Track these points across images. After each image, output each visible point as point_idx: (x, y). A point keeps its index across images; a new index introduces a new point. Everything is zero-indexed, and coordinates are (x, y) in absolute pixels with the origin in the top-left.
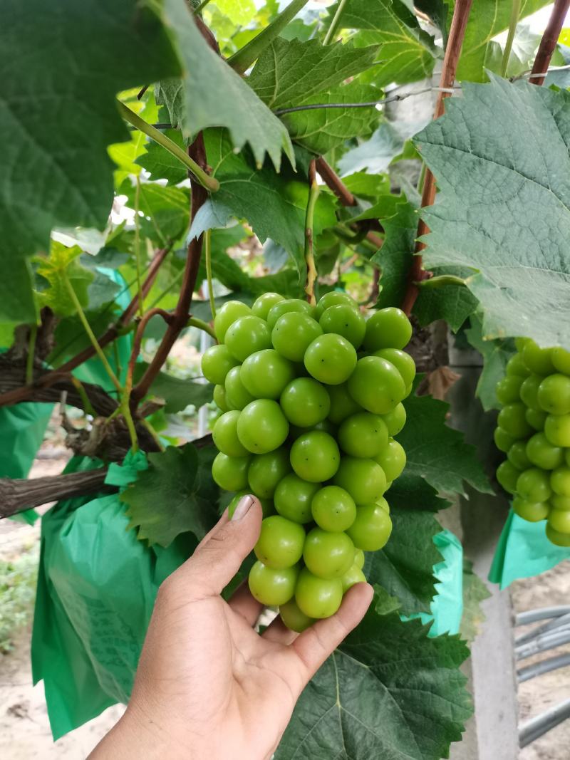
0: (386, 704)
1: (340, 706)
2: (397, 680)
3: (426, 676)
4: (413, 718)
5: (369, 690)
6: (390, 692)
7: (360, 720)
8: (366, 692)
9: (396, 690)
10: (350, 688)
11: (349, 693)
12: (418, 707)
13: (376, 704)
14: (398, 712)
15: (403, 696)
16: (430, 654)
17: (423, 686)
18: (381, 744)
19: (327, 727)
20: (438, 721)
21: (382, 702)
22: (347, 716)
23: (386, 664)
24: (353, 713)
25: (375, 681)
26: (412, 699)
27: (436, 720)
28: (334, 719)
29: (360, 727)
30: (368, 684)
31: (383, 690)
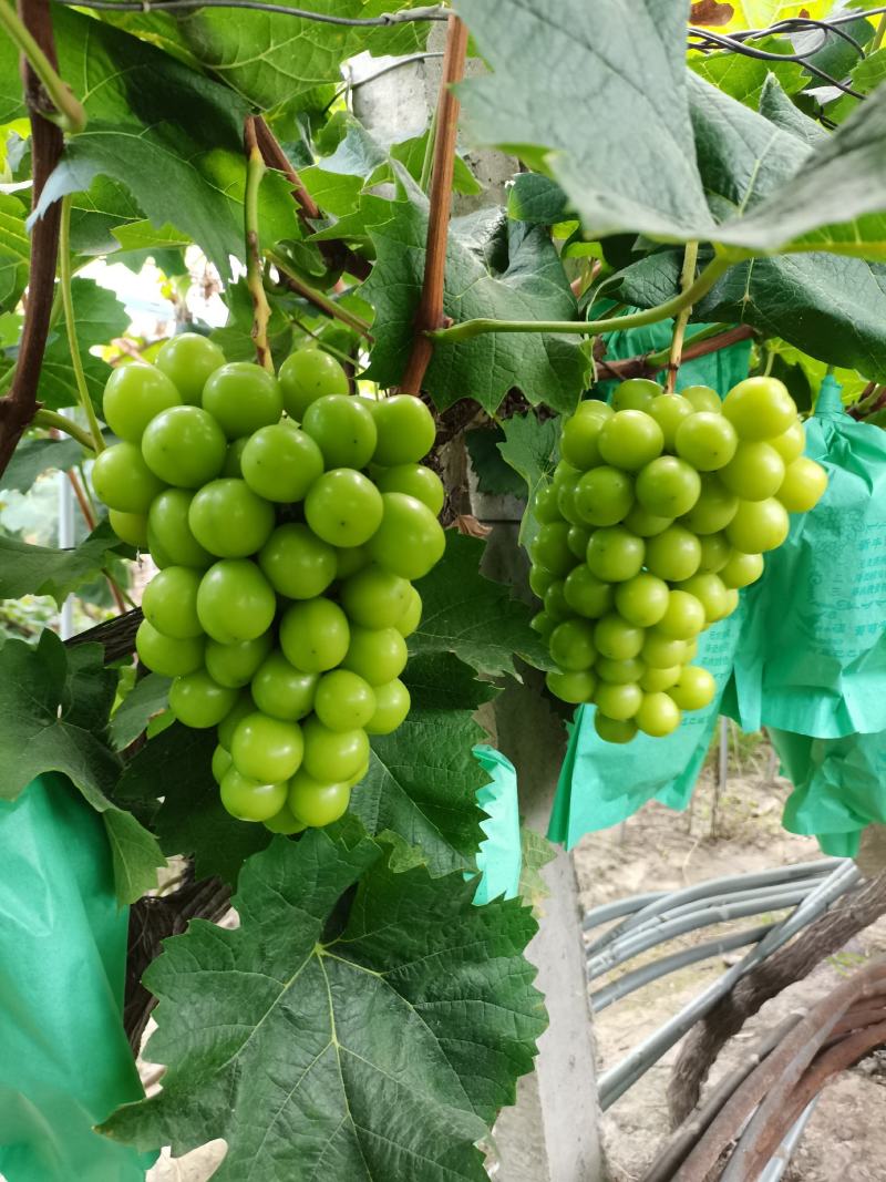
0: (412, 1031)
1: (338, 1045)
2: (429, 988)
3: (472, 974)
4: (457, 1047)
5: (383, 1012)
6: (418, 1011)
7: (374, 1062)
8: (379, 1017)
9: (427, 1005)
10: (353, 1013)
11: (351, 1022)
12: (464, 1028)
13: (397, 1033)
14: (433, 1042)
15: (439, 1014)
16: (477, 936)
17: (469, 993)
18: (409, 1095)
19: (318, 1082)
20: (496, 1046)
21: (407, 1029)
22: (350, 1059)
23: (410, 965)
24: (359, 1054)
25: (393, 996)
26: (453, 1017)
27: (492, 1044)
28: (329, 1068)
29: (373, 1075)
30: (381, 1003)
31: (406, 1008)
